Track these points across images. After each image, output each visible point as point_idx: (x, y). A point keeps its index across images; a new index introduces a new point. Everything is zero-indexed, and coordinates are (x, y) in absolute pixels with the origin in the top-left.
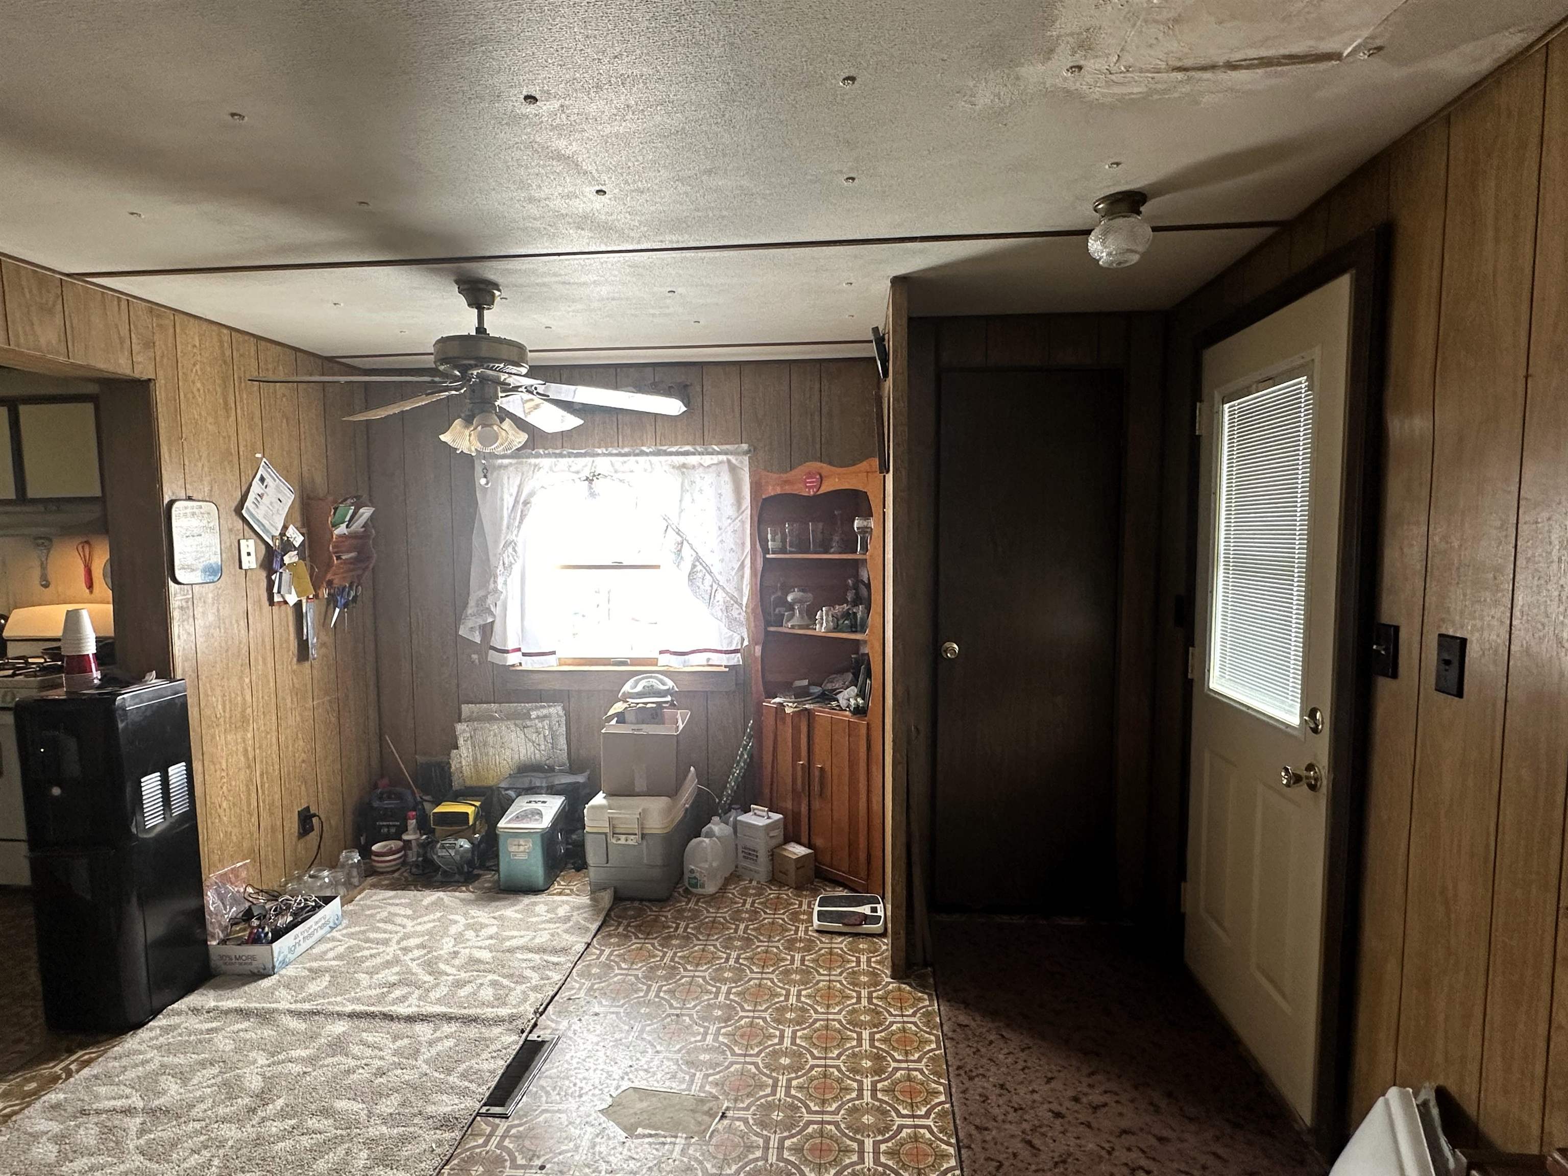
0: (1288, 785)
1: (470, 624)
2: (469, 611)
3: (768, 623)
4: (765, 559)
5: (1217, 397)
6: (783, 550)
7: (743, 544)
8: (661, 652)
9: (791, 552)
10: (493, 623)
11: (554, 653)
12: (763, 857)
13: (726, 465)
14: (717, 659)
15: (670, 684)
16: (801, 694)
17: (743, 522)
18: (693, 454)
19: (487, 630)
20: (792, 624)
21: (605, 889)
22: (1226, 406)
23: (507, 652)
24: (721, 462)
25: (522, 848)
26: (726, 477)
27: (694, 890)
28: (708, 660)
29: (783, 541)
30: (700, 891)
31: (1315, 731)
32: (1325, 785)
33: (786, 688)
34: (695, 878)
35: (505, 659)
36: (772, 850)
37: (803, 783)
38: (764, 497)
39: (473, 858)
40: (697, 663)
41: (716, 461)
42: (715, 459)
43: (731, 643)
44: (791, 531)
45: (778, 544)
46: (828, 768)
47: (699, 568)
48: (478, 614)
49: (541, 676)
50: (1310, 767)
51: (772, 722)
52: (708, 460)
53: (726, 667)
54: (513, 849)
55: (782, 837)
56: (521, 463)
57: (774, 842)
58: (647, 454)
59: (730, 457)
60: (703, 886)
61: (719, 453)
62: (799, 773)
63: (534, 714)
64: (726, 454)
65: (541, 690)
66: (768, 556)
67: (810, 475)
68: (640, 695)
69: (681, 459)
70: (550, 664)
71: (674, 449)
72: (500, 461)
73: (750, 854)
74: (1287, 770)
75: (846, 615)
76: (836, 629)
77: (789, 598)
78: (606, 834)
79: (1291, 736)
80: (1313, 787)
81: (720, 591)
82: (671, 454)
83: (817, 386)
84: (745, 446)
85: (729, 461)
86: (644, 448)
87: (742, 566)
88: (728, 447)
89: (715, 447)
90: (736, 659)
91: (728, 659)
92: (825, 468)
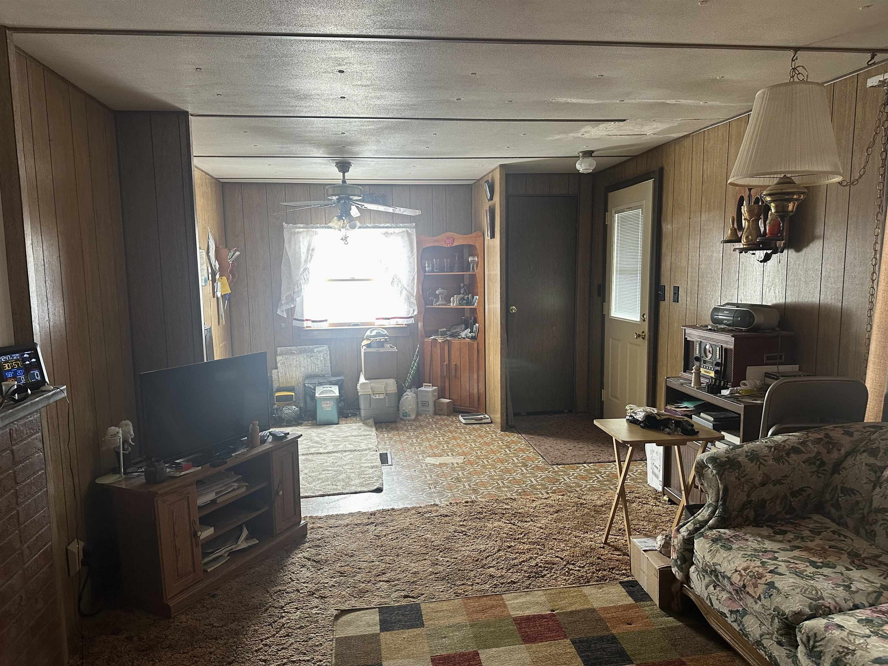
0: (636, 338)
1: (284, 308)
2: (283, 302)
3: (426, 304)
4: (425, 276)
5: (613, 212)
6: (432, 271)
7: (414, 269)
8: (377, 319)
9: (436, 272)
10: (295, 307)
11: (326, 320)
12: (431, 404)
13: (406, 233)
14: (400, 321)
15: (386, 332)
16: (443, 334)
17: (414, 259)
18: (391, 228)
19: (291, 311)
20: (439, 304)
21: (369, 419)
22: (616, 215)
23: (304, 321)
24: (403, 232)
25: (328, 405)
26: (406, 238)
27: (405, 418)
28: (397, 322)
29: (433, 267)
30: (408, 418)
31: (644, 320)
32: (647, 337)
33: (436, 333)
34: (406, 413)
35: (303, 324)
36: (435, 401)
37: (447, 372)
38: (424, 247)
39: (300, 413)
40: (392, 323)
41: (401, 231)
42: (401, 230)
43: (409, 314)
44: (436, 263)
45: (430, 268)
46: (458, 364)
47: (395, 280)
48: (287, 303)
49: (317, 332)
50: (643, 332)
51: (430, 348)
52: (397, 230)
53: (405, 325)
54: (324, 406)
55: (437, 396)
56: (308, 231)
57: (434, 399)
58: (370, 228)
59: (408, 229)
60: (409, 416)
61: (403, 227)
62: (445, 367)
63: (315, 350)
64: (406, 228)
65: (316, 339)
66: (426, 274)
67: (448, 238)
68: (374, 336)
69: (385, 230)
70: (324, 326)
71: (382, 225)
72: (298, 230)
73: (425, 404)
74: (636, 333)
75: (463, 299)
76: (460, 304)
77: (437, 292)
78: (370, 395)
79: (638, 324)
80: (643, 338)
81: (404, 290)
82: (380, 227)
83: (444, 197)
84: (414, 224)
85: (407, 231)
86: (368, 225)
87: (414, 278)
88: (407, 224)
89: (401, 225)
90: (411, 321)
91: (407, 321)
92: (456, 235)
